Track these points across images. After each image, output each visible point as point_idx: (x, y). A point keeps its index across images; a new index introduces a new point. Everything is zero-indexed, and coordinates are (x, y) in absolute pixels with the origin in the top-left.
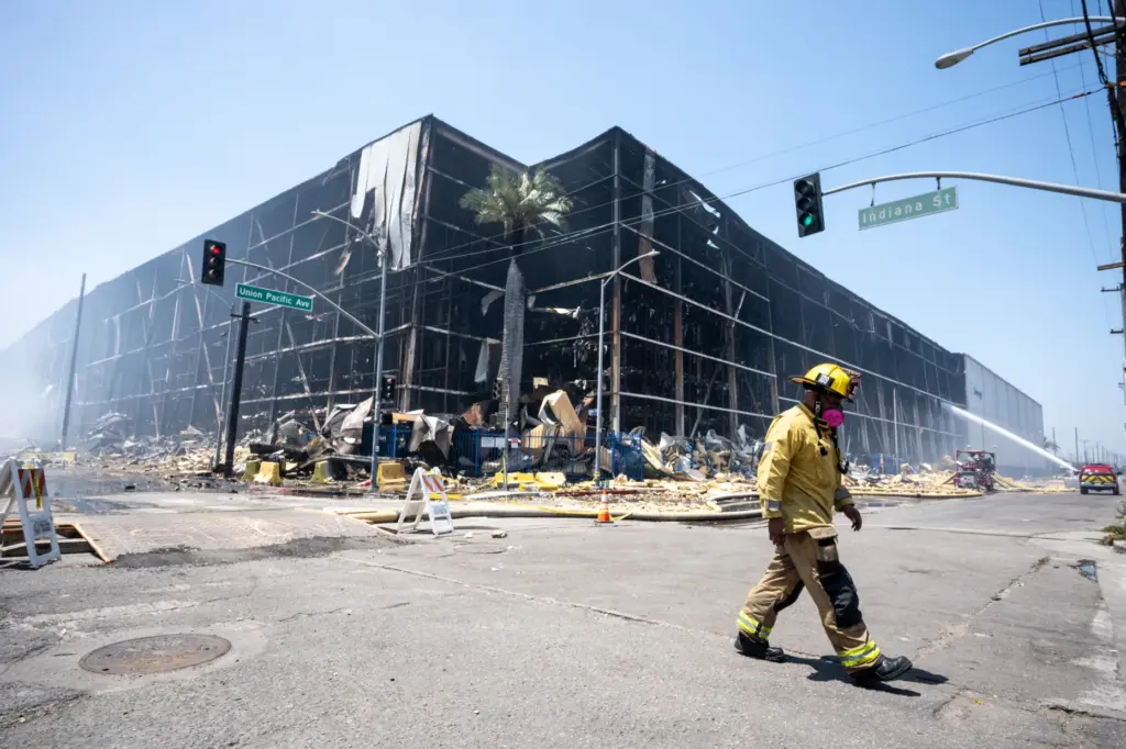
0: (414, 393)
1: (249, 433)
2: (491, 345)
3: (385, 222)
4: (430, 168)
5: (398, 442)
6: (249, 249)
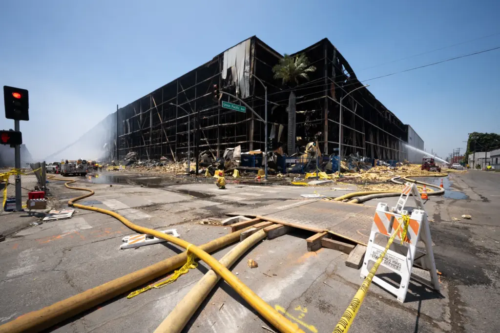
0: (254, 143)
1: (185, 159)
2: (276, 125)
3: (237, 80)
4: (255, 58)
5: (255, 162)
6: (178, 93)
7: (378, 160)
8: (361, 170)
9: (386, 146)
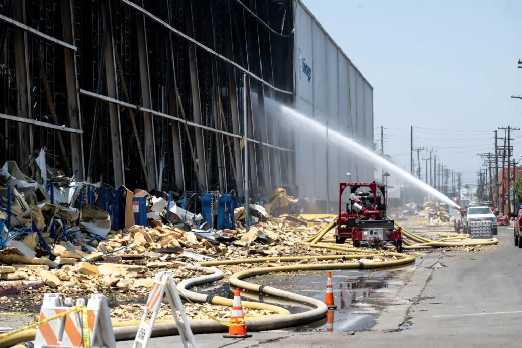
7: (142, 193)
8: (58, 249)
9: (189, 117)
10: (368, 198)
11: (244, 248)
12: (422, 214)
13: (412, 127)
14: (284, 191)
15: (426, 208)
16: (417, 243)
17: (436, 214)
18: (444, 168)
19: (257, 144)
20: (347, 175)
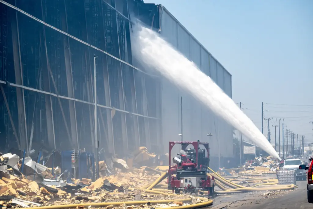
10: (193, 153)
11: (88, 194)
12: (265, 164)
13: (262, 103)
14: (145, 149)
15: (269, 161)
16: (231, 188)
17: (276, 165)
18: (291, 132)
19: (127, 114)
20: (179, 135)
